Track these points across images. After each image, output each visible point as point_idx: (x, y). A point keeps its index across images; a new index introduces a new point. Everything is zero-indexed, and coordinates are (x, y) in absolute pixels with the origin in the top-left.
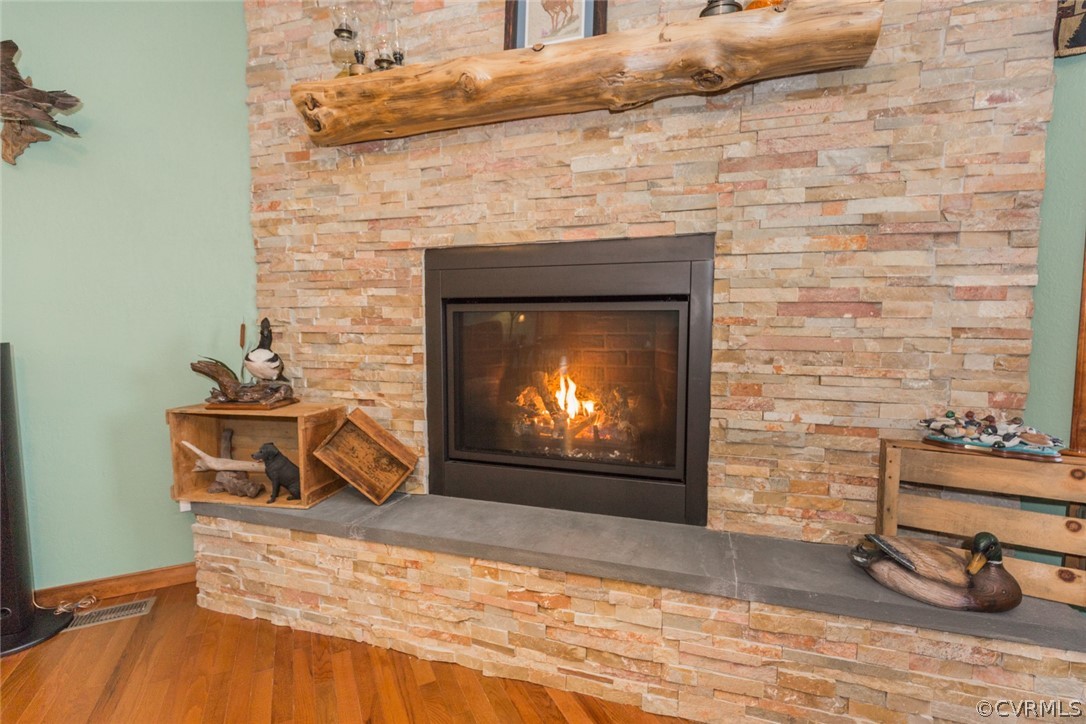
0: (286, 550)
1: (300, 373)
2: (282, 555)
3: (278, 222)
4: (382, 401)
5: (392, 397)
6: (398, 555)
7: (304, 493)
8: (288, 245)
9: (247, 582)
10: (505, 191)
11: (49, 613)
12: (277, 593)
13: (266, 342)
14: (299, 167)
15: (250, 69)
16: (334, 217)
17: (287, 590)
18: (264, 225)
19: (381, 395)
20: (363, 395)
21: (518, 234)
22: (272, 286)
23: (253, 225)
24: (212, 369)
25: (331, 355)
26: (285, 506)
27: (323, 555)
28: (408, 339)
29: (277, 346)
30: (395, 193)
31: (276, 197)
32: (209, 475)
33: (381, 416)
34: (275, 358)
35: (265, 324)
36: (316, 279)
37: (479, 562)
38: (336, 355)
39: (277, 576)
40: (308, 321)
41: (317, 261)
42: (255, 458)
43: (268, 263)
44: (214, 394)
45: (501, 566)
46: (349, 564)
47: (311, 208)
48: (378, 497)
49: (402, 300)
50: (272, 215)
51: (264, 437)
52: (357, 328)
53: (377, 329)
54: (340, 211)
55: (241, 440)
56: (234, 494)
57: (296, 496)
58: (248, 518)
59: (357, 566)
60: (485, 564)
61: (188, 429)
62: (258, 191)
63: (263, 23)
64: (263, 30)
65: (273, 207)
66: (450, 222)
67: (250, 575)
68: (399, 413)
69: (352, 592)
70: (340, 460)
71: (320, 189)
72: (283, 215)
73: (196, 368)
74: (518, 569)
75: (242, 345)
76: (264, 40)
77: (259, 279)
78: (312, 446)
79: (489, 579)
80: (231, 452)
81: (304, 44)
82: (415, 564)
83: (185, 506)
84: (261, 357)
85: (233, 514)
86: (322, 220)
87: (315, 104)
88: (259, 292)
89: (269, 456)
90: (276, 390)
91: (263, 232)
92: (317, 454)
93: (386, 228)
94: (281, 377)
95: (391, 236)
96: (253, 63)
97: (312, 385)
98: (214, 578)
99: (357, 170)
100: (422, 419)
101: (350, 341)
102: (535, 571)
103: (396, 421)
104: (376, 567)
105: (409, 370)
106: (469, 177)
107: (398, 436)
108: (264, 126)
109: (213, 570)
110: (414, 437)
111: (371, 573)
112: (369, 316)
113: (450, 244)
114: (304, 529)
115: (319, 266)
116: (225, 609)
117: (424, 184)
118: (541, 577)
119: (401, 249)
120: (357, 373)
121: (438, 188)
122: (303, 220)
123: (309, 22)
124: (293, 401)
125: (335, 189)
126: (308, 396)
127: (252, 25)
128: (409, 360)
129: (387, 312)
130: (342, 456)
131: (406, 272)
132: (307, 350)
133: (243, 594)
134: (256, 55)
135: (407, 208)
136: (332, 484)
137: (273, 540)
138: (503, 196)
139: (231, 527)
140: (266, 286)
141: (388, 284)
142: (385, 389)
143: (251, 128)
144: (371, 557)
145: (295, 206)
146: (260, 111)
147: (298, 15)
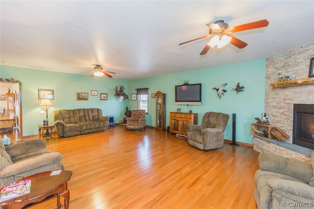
0: (266, 144)
1: (271, 121)
2: (265, 145)
3: (269, 98)
4: (284, 127)
5: (286, 127)
6: (282, 148)
7: (269, 137)
8: (270, 102)
9: (260, 147)
10: (309, 95)
11: (237, 144)
12: (264, 150)
13: (265, 116)
14: (272, 90)
15: (266, 77)
16: (278, 98)
17: (265, 150)
18: (266, 99)
19: (284, 126)
20: (281, 126)
21: (311, 103)
22: (267, 108)
23: (265, 98)
24: (257, 119)
25: (276, 119)
26: (266, 138)
27: (271, 146)
28: (289, 118)
29: (267, 116)
30: (288, 95)
31: (268, 95)
32: (256, 132)
33: (284, 129)
34: (266, 118)
35: (265, 114)
36: (274, 107)
37: (295, 152)
38: (277, 119)
39: (264, 147)
40: (272, 113)
41: (274, 104)
42: (262, 131)
43: (267, 104)
44: (257, 122)
45: (298, 154)
46: (275, 148)
47: (274, 96)
48: (281, 141)
49: (289, 112)
50: (268, 97)
51: (264, 129)
52: (280, 115)
53: (284, 116)
54: (279, 97)
55: (260, 129)
56: (259, 136)
57: (268, 138)
58: (261, 139)
59: (276, 149)
60: (296, 153)
61: (254, 126)
62: (266, 94)
63: (268, 71)
64: (268, 72)
65: (268, 96)
66: (298, 100)
67: (261, 147)
68: (287, 129)
69: (275, 152)
70: (275, 134)
71: (276, 94)
72: (269, 97)
73: (255, 118)
74: (302, 155)
75: (262, 116)
76: (268, 73)
77: (265, 106)
78: (271, 131)
79: (297, 155)
80: (259, 130)
81: (275, 73)
82: (285, 150)
83: (252, 136)
84: (264, 118)
85: (259, 138)
86: (276, 98)
87: (274, 85)
88: (265, 108)
89: (264, 131)
90: (266, 123)
91: (266, 100)
92: (271, 132)
93: (286, 100)
94: (267, 121)
95: (287, 101)
96: (266, 76)
97: (272, 123)
98: (256, 146)
99: (282, 91)
100: (291, 131)
101: (279, 117)
102: (304, 156)
103: (286, 131)
104: (279, 149)
105: (289, 123)
106: (303, 93)
107: (286, 133)
108: (267, 85)
109: (256, 145)
110: (290, 134)
111: (278, 150)
112: (283, 113)
113: (298, 103)
114: (269, 142)
115: (275, 105)
116: (257, 150)
117: (294, 94)
118: (305, 157)
119: (289, 103)
120: (280, 122)
121: (296, 94)
122: (273, 98)
123: (276, 70)
124: (269, 125)
125: (278, 94)
126: (272, 124)
127: (267, 71)
128: (289, 121)
129: (286, 113)
130: (276, 134)
131: (290, 107)
132: (272, 117)
133: (259, 149)
134: (267, 75)
135: (290, 97)
136: (274, 138)
137: (264, 143)
138: (309, 96)
139: (258, 140)
140: (266, 107)
141: (286, 109)
142: (285, 125)
143: (265, 85)
144: (278, 148)
145: (271, 96)
146: (267, 82)
147: (274, 69)
